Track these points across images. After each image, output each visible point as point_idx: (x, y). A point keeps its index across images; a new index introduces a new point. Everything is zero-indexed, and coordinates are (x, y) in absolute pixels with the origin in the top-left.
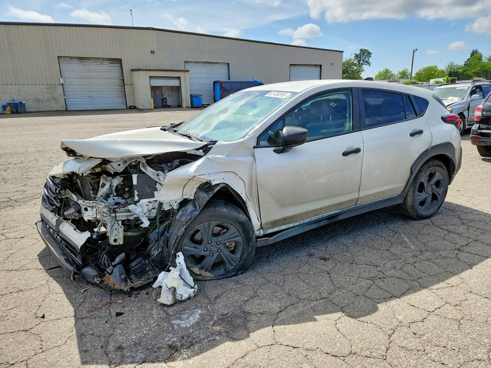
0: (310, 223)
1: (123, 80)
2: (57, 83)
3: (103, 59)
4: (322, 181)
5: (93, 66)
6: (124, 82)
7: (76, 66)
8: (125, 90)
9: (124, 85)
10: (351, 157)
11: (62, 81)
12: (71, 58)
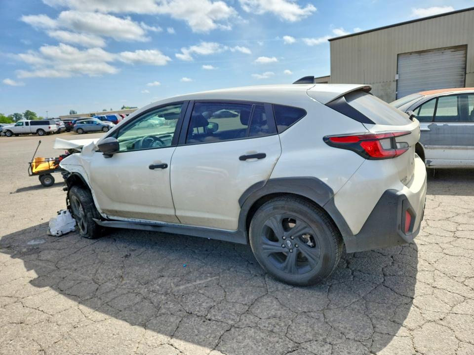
0: (140, 224)
1: (465, 68)
2: (392, 80)
3: (445, 49)
4: (134, 187)
5: (431, 58)
6: (466, 70)
7: (415, 60)
8: (465, 80)
9: (466, 73)
10: (158, 171)
11: (397, 77)
12: (411, 53)
